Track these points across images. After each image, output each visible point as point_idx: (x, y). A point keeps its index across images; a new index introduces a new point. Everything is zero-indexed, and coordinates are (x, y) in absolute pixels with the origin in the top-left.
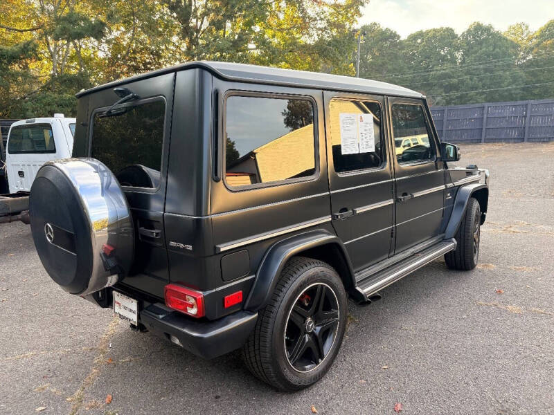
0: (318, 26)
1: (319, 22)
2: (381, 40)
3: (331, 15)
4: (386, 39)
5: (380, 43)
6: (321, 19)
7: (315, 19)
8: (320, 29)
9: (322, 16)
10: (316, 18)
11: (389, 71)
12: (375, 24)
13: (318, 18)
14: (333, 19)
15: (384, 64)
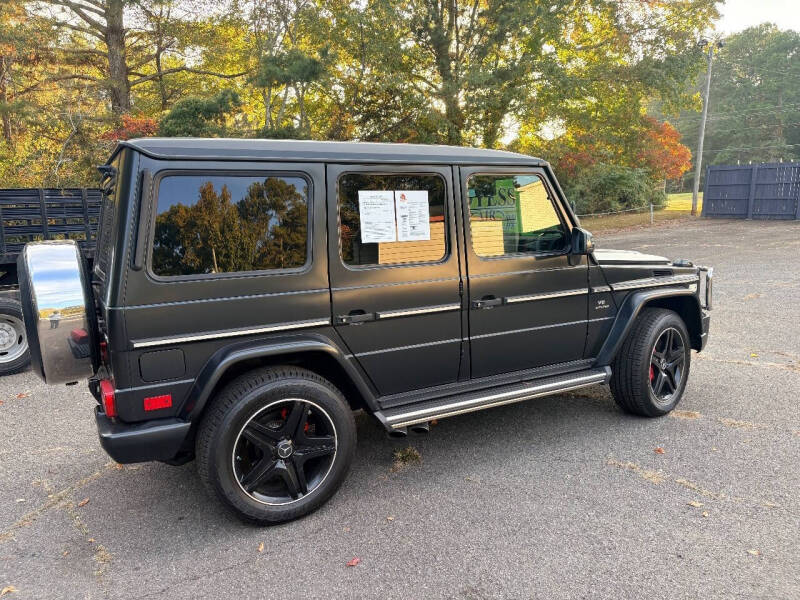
0: (646, 38)
1: (648, 31)
2: (778, 50)
3: (668, 18)
4: (786, 48)
5: (775, 54)
6: (651, 27)
7: (642, 28)
8: (649, 42)
9: (654, 23)
10: (642, 26)
11: (789, 100)
12: (768, 25)
13: (646, 26)
14: (669, 26)
15: (779, 89)
